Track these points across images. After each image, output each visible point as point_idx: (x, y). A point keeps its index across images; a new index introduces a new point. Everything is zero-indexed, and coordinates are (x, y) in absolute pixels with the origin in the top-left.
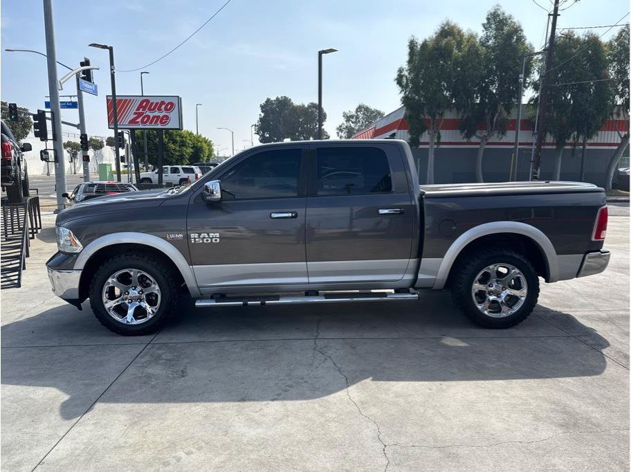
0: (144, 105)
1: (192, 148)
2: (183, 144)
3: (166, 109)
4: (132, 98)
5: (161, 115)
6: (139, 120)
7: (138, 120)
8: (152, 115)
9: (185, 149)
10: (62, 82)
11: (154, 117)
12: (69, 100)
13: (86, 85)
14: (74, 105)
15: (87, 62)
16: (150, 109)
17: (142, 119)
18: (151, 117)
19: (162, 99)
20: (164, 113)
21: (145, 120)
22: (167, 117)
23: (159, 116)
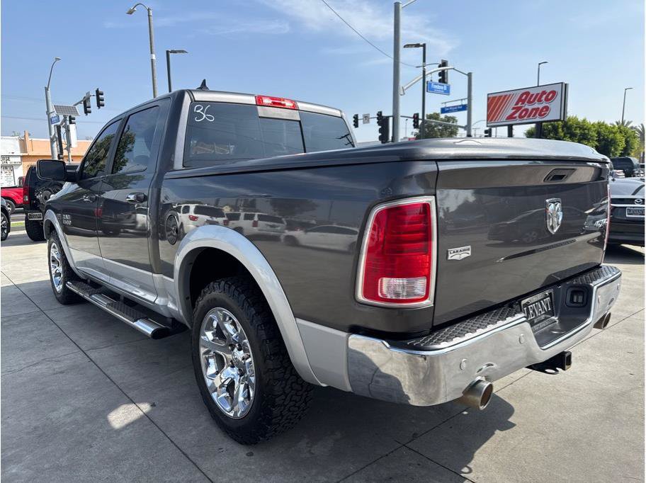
2: (584, 137)
3: (547, 100)
4: (512, 93)
5: (541, 106)
6: (517, 115)
7: (514, 116)
8: (530, 108)
10: (405, 88)
11: (533, 110)
12: (460, 104)
13: (435, 87)
14: (463, 108)
15: (444, 64)
16: (529, 102)
17: (520, 114)
18: (530, 110)
19: (543, 89)
20: (544, 104)
21: (523, 114)
22: (547, 108)
23: (538, 108)
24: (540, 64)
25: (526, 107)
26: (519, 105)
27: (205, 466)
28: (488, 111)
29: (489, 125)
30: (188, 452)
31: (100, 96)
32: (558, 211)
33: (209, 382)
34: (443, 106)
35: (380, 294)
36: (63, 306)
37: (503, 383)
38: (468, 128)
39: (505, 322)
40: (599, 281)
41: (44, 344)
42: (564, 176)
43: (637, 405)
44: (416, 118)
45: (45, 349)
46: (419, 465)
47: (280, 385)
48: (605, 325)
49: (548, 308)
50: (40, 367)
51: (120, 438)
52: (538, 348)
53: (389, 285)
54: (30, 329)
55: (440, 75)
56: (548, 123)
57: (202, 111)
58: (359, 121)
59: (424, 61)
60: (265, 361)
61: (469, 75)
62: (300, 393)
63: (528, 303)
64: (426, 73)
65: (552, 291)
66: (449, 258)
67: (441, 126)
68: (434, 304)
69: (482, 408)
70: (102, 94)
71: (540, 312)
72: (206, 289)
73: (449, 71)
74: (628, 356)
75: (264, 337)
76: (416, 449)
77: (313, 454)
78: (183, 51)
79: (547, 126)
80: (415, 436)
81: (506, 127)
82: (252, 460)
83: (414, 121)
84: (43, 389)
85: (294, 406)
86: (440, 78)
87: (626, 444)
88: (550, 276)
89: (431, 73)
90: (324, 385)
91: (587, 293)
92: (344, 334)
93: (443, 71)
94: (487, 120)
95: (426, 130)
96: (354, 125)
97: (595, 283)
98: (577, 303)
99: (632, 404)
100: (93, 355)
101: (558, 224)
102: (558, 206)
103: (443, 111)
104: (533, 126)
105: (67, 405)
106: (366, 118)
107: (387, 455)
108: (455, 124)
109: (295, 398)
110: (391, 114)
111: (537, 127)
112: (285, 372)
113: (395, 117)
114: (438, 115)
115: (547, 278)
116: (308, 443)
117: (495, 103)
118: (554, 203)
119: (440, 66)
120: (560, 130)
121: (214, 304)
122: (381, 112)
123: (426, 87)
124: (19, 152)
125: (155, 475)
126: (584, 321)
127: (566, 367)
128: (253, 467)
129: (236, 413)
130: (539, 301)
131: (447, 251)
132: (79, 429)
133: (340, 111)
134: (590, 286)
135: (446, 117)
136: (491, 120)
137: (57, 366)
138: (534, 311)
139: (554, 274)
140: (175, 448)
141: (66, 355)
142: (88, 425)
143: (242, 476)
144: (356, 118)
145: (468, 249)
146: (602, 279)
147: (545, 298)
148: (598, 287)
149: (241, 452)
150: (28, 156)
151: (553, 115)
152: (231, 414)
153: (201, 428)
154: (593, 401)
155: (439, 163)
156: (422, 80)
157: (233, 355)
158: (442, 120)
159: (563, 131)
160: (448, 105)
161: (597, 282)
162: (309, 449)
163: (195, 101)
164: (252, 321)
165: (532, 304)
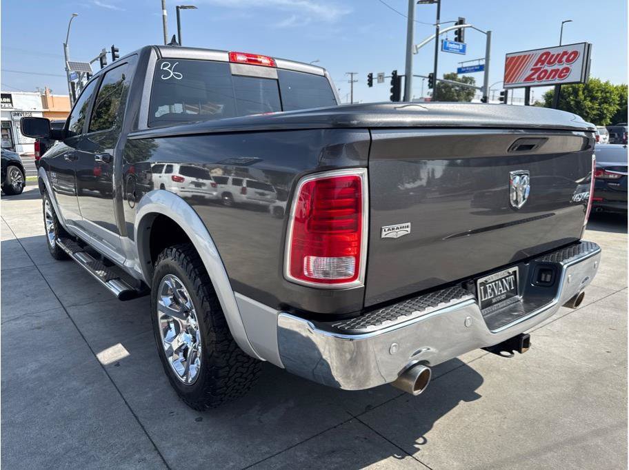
0: (543, 58)
1: (618, 104)
2: (605, 100)
3: (568, 60)
4: (531, 53)
5: (561, 68)
6: (535, 76)
7: (533, 77)
8: (549, 69)
9: (606, 106)
10: (419, 46)
11: (552, 71)
13: (451, 46)
14: (481, 68)
15: (461, 22)
16: (549, 63)
17: (539, 75)
18: (549, 72)
19: (564, 49)
20: (565, 66)
21: (541, 76)
22: (567, 70)
23: (559, 70)
24: (563, 23)
25: (546, 68)
26: (539, 66)
27: (153, 429)
28: (505, 71)
29: (505, 86)
30: (139, 415)
31: (116, 53)
32: (524, 184)
33: (166, 347)
34: (460, 66)
35: (306, 273)
36: (56, 261)
37: (471, 356)
38: (484, 89)
39: (448, 304)
40: (572, 259)
41: (30, 298)
42: (533, 146)
43: (608, 385)
44: (432, 78)
45: (29, 304)
46: (366, 439)
47: (224, 357)
48: (578, 304)
49: (510, 287)
50: (20, 322)
51: (78, 396)
52: (488, 330)
53: (316, 265)
54: (19, 284)
55: (456, 33)
56: (569, 85)
57: (170, 68)
58: (374, 80)
59: (438, 18)
60: (209, 333)
61: (489, 34)
62: (247, 365)
63: (486, 281)
64: (440, 32)
65: (516, 268)
66: (383, 236)
67: (458, 86)
68: (365, 284)
69: (417, 393)
70: (117, 51)
71: (501, 291)
72: (161, 255)
73: (466, 29)
74: (609, 332)
75: (209, 309)
76: (366, 423)
77: (261, 422)
78: (192, 7)
79: (568, 88)
80: (369, 408)
81: (524, 89)
82: (200, 426)
83: (429, 81)
84: (17, 343)
85: (241, 377)
86: (457, 36)
87: (586, 426)
88: (520, 251)
89: (446, 32)
90: (263, 360)
91: (556, 271)
92: (274, 312)
93: (460, 29)
94: (504, 82)
95: (443, 90)
96: (369, 84)
97: (566, 261)
98: (545, 282)
99: (602, 384)
100: (72, 311)
101: (524, 199)
102: (525, 178)
103: (460, 71)
104: (553, 88)
105: (36, 361)
106: (381, 77)
107: (335, 427)
108: (472, 85)
109: (240, 369)
110: (404, 74)
111: (556, 88)
112: (229, 345)
113: (408, 77)
114: (455, 75)
115: (517, 254)
116: (259, 411)
117: (513, 64)
118: (520, 175)
119: (456, 24)
120: (581, 93)
121: (168, 270)
122: (396, 72)
123: (440, 46)
124: (42, 107)
125: (102, 437)
126: (549, 301)
127: (523, 349)
128: (199, 433)
129: (187, 379)
130: (501, 279)
131: (381, 229)
132: (41, 386)
133: (324, 70)
134: (561, 265)
135: (464, 77)
136: (508, 82)
137: (36, 322)
138: (493, 290)
139: (524, 250)
140: (127, 408)
141: (48, 310)
142: (50, 382)
143: (186, 442)
144: (370, 77)
145: (408, 227)
146: (575, 257)
147: (508, 276)
148: (568, 266)
149: (190, 417)
150: (50, 112)
151: (574, 76)
152: (183, 380)
153: (158, 390)
154: (562, 379)
155: (372, 131)
156: (435, 39)
157: (188, 322)
158: (460, 81)
159: (583, 93)
160: (465, 65)
161: (569, 260)
162: (258, 417)
163: (162, 58)
164: (198, 292)
165: (491, 283)
